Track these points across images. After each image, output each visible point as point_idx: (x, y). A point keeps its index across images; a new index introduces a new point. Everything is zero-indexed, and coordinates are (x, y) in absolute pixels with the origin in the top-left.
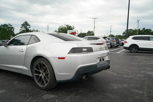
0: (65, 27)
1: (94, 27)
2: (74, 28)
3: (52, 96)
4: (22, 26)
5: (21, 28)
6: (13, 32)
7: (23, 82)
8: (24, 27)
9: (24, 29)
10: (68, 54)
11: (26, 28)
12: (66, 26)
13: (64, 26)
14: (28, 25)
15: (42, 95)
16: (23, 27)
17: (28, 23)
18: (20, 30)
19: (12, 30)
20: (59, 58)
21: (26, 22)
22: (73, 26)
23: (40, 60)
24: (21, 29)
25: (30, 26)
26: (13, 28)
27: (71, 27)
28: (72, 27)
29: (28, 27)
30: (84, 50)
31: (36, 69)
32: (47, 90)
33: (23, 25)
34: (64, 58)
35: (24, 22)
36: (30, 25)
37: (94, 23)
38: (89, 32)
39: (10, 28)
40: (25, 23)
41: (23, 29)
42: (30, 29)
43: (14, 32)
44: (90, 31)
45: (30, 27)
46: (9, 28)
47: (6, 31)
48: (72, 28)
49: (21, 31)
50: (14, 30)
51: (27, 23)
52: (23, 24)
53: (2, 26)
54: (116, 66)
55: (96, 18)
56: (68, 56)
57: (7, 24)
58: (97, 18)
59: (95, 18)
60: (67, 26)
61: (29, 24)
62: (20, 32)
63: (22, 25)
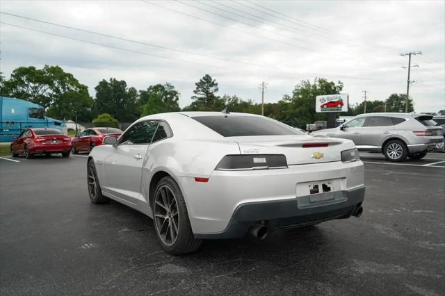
0: (315, 86)
1: (409, 82)
2: (341, 89)
3: (180, 270)
4: (197, 88)
5: (195, 92)
6: (175, 103)
7: (140, 231)
8: (203, 91)
9: (203, 96)
10: (215, 169)
11: (207, 93)
12: (318, 83)
13: (312, 83)
14: (213, 84)
15: (159, 266)
16: (199, 91)
17: (213, 78)
18: (193, 98)
19: (174, 99)
20: (197, 180)
21: (207, 76)
22: (339, 82)
23: (165, 180)
24: (195, 95)
25: (218, 86)
26: (176, 93)
27: (333, 84)
28: (336, 84)
29: (211, 89)
30: (256, 160)
31: (158, 203)
32: (177, 255)
33: (200, 85)
34: (205, 180)
35: (202, 78)
36: (217, 84)
37: (407, 68)
38: (394, 98)
39: (170, 93)
40: (204, 78)
41: (201, 95)
42: (216, 94)
43: (177, 105)
44: (396, 95)
45: (216, 90)
46: (166, 93)
47: (160, 100)
48: (335, 88)
49: (194, 101)
50: (177, 99)
51: (210, 79)
52: (199, 81)
53: (151, 91)
54: (419, 211)
55: (415, 54)
56: (216, 174)
57: (162, 84)
58: (420, 53)
59: (410, 54)
60: (321, 81)
61: (215, 83)
62: (193, 103)
63: (197, 84)
